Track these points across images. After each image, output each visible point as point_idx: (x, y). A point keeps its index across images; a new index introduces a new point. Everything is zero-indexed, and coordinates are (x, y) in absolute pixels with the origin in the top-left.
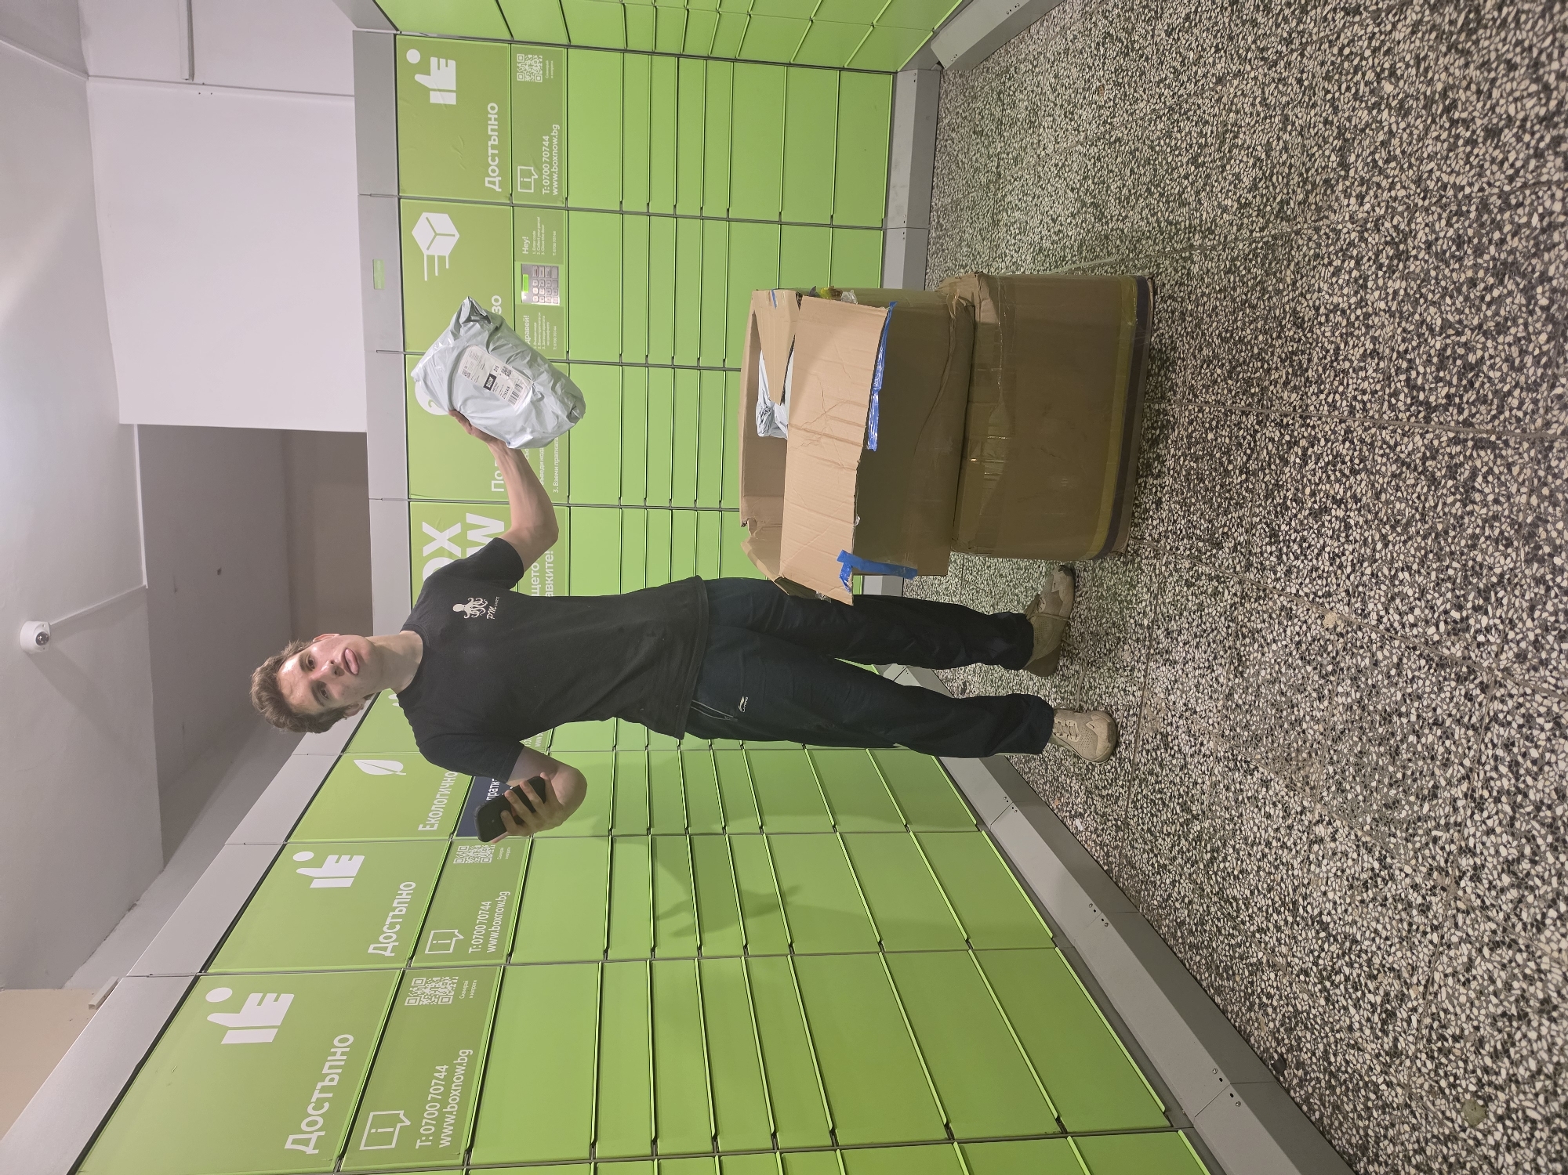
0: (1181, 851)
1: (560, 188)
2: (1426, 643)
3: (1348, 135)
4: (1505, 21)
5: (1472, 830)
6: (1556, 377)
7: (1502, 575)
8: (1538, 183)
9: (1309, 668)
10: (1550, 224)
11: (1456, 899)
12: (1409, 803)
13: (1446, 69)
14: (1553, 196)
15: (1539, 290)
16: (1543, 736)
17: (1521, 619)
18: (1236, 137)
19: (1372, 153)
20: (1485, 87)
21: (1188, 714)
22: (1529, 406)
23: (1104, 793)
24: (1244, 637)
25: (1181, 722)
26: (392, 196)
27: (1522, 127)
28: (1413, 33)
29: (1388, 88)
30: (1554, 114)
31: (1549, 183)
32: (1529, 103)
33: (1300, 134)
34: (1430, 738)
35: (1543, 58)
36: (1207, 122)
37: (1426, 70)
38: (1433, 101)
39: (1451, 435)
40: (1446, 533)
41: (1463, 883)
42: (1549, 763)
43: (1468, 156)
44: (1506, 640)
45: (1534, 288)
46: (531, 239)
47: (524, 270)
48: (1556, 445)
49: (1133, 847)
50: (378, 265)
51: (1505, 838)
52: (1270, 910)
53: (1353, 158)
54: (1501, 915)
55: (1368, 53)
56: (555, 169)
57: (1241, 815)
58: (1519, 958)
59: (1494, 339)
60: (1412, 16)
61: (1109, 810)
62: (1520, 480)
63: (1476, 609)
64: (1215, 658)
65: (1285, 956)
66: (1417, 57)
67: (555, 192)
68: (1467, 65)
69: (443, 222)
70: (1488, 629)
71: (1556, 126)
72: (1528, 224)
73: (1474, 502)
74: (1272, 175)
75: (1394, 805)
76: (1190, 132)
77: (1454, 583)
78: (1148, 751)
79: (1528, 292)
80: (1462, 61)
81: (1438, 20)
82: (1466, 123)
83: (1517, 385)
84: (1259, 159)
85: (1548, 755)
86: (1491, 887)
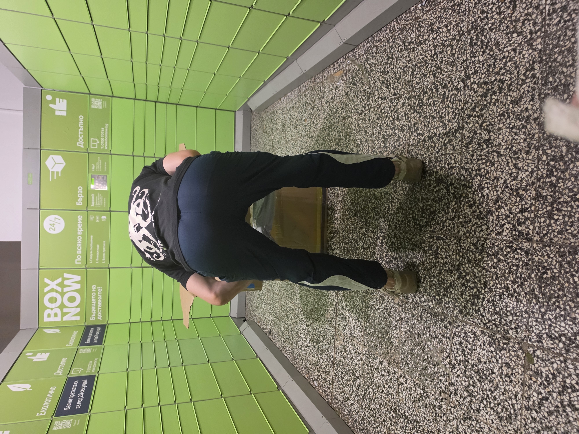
0: (353, 392)
1: (108, 147)
2: (429, 308)
3: (386, 137)
4: (430, 103)
5: (453, 376)
6: (459, 216)
7: (451, 283)
8: (446, 154)
9: (391, 318)
10: (451, 167)
11: (450, 402)
12: (430, 367)
13: (414, 118)
14: (451, 158)
15: (450, 188)
16: (471, 340)
17: (459, 298)
18: (350, 137)
19: (394, 143)
20: (427, 124)
21: (352, 337)
22: (452, 226)
23: (324, 370)
24: (368, 308)
25: (350, 341)
26: (37, 149)
27: (439, 136)
28: (403, 106)
29: (397, 123)
30: (448, 133)
31: (449, 154)
32: (441, 129)
33: (371, 136)
34: (435, 342)
35: (443, 115)
36: (341, 132)
37: (408, 118)
38: (411, 128)
39: (429, 235)
40: (431, 269)
41: (452, 397)
42: (474, 350)
43: (424, 145)
44: (455, 306)
45: (449, 187)
46: (95, 165)
47: (92, 176)
48: (462, 238)
49: (336, 391)
50: (30, 175)
51: (464, 378)
52: (387, 412)
53: (388, 145)
54: (466, 407)
55: (390, 112)
56: (106, 139)
57: (373, 376)
58: (474, 423)
59: (439, 204)
60: (402, 101)
61: (326, 377)
62: (452, 250)
63: (444, 295)
64: (359, 316)
65: (394, 430)
66: (405, 113)
67: (106, 148)
68: (420, 117)
69: (59, 159)
70: (449, 302)
71: (449, 136)
72: (444, 167)
73: (439, 258)
74: (363, 149)
75: (425, 368)
76: (335, 135)
77: (436, 286)
78: (339, 353)
79: (447, 188)
80: (418, 116)
81: (410, 103)
82: (422, 135)
83: (447, 219)
84: (358, 144)
85: (473, 347)
86: (461, 397)
